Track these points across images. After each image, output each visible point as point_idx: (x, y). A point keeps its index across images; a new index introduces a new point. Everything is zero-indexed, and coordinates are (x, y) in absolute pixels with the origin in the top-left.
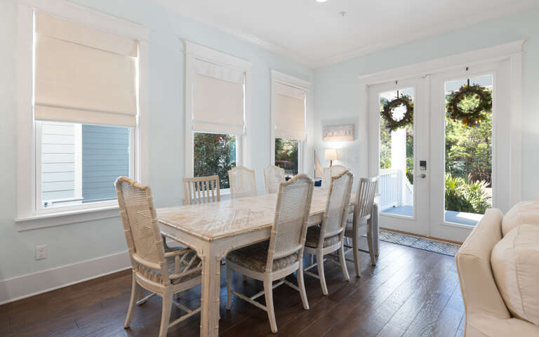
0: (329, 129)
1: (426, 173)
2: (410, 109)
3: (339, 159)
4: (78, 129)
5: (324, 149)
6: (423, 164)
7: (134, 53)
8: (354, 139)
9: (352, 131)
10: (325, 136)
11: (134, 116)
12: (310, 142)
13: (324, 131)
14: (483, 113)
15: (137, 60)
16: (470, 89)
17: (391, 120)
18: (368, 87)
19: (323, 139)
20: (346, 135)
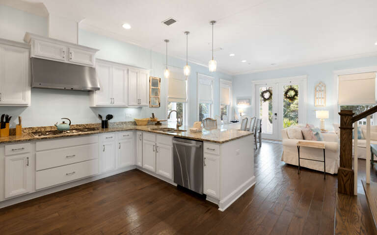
0: (239, 100)
1: (277, 117)
2: (271, 94)
3: (244, 112)
4: (175, 104)
5: (237, 109)
6: (276, 114)
7: (186, 80)
8: (250, 105)
9: (249, 101)
10: (238, 103)
11: (185, 99)
12: (231, 106)
13: (237, 101)
14: (295, 97)
15: (187, 81)
16: (291, 89)
17: (264, 98)
18: (256, 85)
19: (237, 104)
20: (246, 103)
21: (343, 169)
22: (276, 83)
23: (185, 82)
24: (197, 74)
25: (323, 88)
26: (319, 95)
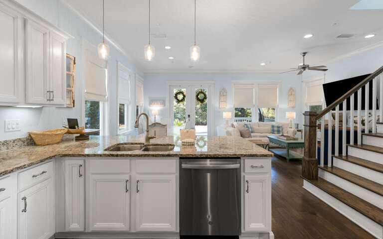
0: (152, 101)
1: (190, 119)
2: (184, 96)
3: (158, 115)
5: (151, 110)
6: (189, 116)
7: (106, 68)
8: (164, 106)
9: (163, 102)
10: (150, 104)
11: (105, 96)
13: (150, 102)
14: (205, 100)
15: (106, 70)
16: (202, 92)
17: (177, 99)
18: (170, 86)
19: (150, 106)
20: (161, 104)
21: (310, 159)
22: (189, 86)
23: (105, 71)
24: (117, 63)
25: (225, 94)
26: (222, 99)
